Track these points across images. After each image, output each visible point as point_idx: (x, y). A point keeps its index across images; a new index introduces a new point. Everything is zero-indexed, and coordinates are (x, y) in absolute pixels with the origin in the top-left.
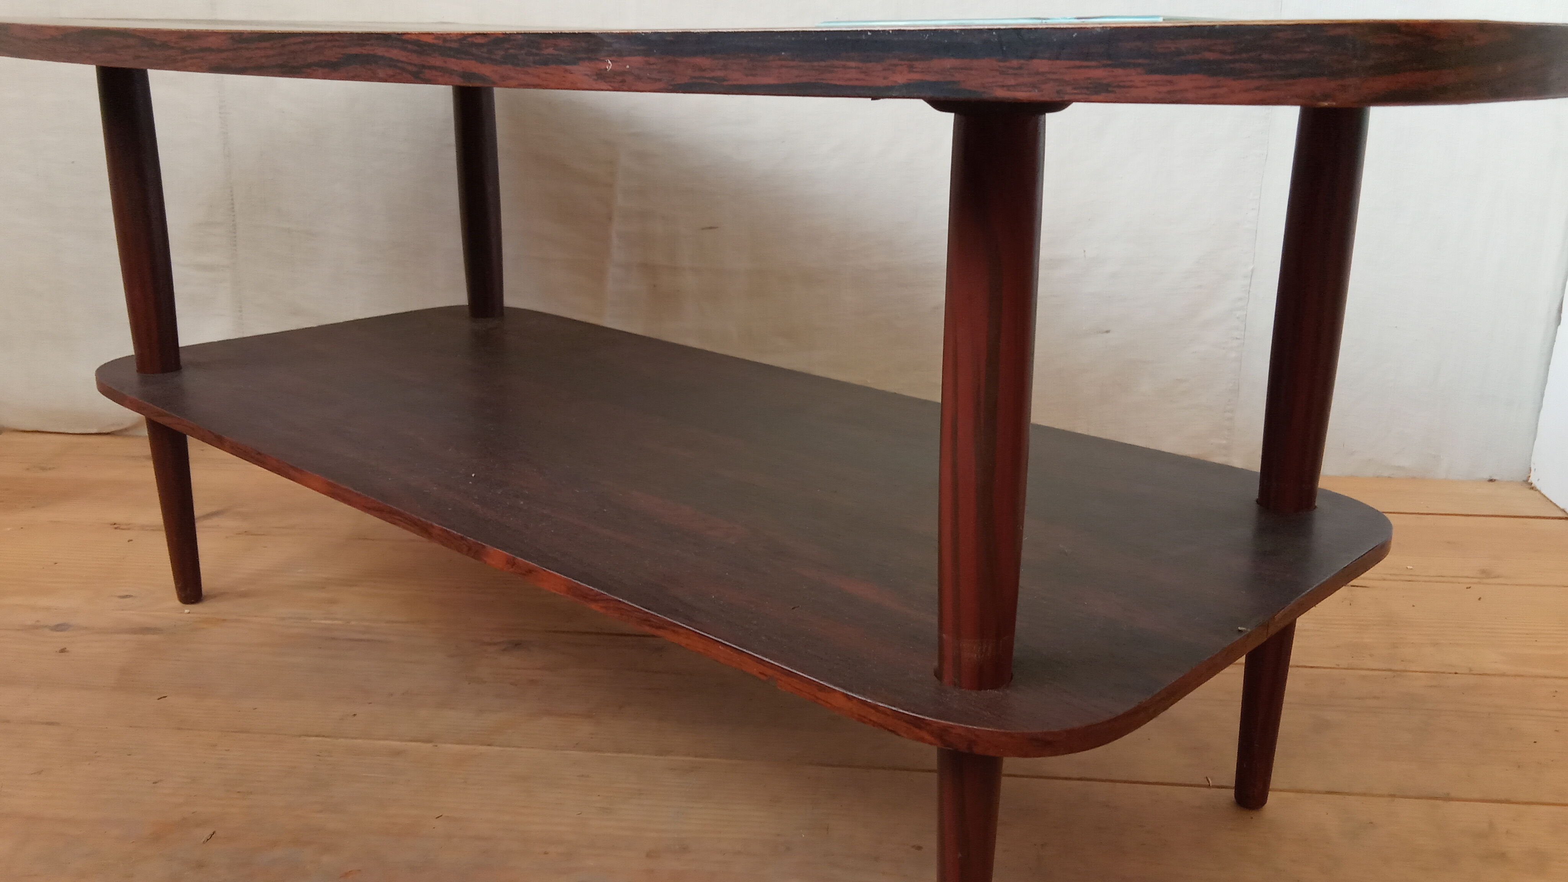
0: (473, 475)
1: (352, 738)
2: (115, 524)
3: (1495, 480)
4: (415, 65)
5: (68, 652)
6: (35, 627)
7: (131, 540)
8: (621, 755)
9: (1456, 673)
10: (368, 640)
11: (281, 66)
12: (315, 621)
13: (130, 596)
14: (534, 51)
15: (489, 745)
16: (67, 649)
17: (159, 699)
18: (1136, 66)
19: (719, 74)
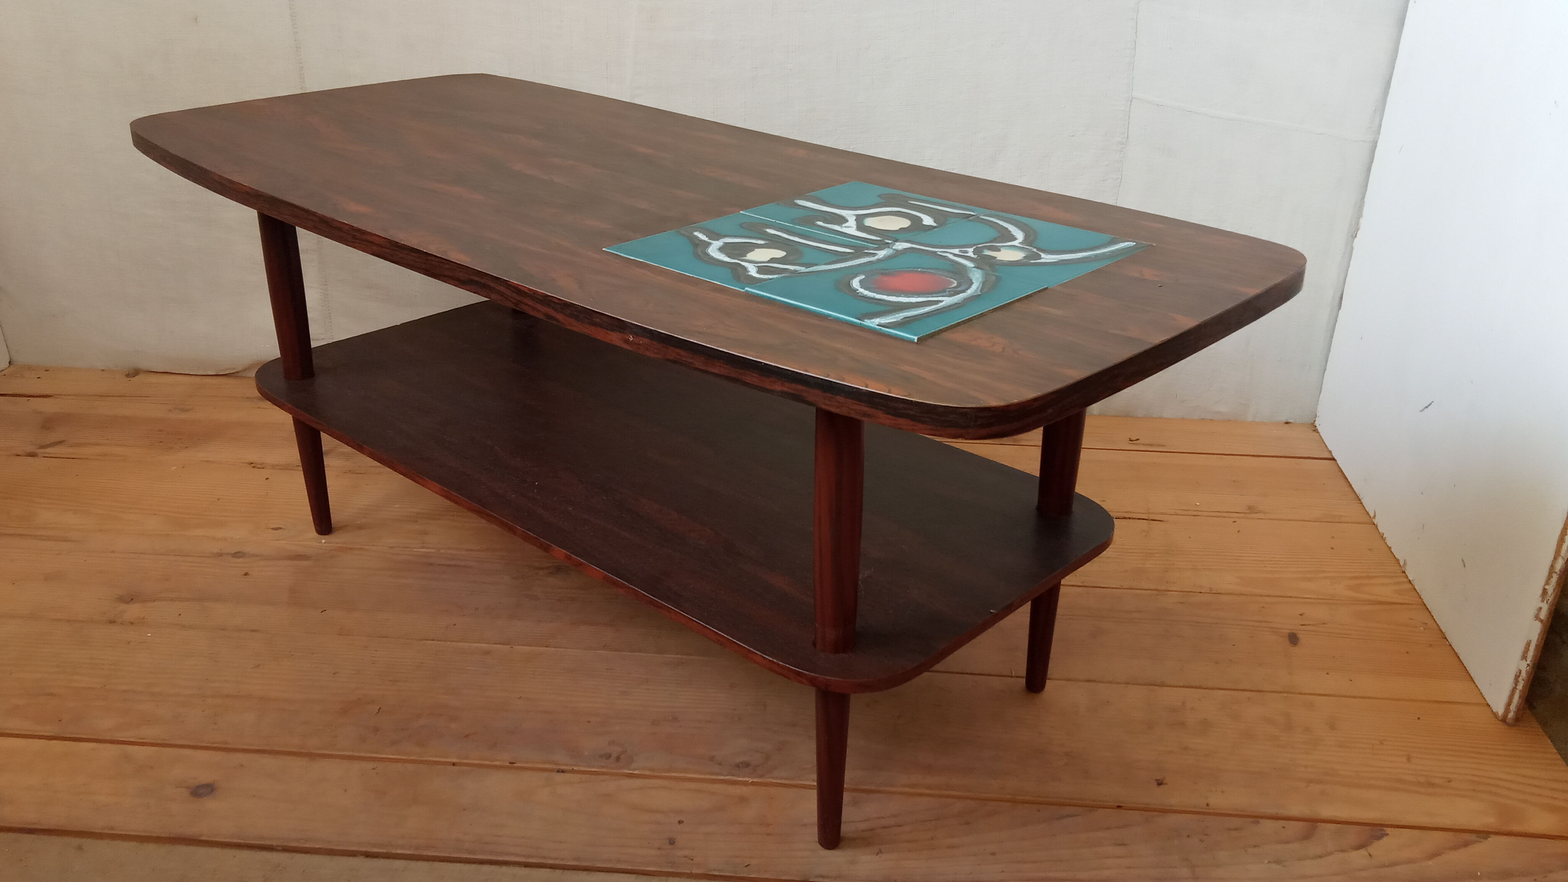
0: (537, 483)
1: (456, 642)
2: (252, 463)
3: (1290, 423)
4: (516, 300)
5: (249, 574)
6: (220, 555)
7: (268, 479)
8: (634, 654)
9: (1200, 592)
10: (455, 566)
11: (426, 270)
12: (415, 550)
13: (281, 528)
14: (588, 317)
15: (546, 647)
16: (249, 573)
17: (321, 612)
18: (881, 410)
19: (690, 361)
